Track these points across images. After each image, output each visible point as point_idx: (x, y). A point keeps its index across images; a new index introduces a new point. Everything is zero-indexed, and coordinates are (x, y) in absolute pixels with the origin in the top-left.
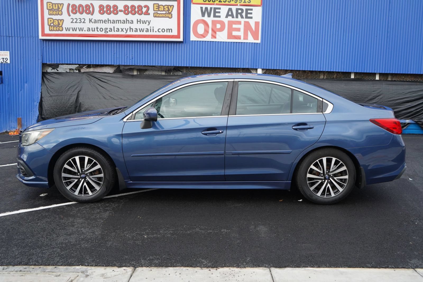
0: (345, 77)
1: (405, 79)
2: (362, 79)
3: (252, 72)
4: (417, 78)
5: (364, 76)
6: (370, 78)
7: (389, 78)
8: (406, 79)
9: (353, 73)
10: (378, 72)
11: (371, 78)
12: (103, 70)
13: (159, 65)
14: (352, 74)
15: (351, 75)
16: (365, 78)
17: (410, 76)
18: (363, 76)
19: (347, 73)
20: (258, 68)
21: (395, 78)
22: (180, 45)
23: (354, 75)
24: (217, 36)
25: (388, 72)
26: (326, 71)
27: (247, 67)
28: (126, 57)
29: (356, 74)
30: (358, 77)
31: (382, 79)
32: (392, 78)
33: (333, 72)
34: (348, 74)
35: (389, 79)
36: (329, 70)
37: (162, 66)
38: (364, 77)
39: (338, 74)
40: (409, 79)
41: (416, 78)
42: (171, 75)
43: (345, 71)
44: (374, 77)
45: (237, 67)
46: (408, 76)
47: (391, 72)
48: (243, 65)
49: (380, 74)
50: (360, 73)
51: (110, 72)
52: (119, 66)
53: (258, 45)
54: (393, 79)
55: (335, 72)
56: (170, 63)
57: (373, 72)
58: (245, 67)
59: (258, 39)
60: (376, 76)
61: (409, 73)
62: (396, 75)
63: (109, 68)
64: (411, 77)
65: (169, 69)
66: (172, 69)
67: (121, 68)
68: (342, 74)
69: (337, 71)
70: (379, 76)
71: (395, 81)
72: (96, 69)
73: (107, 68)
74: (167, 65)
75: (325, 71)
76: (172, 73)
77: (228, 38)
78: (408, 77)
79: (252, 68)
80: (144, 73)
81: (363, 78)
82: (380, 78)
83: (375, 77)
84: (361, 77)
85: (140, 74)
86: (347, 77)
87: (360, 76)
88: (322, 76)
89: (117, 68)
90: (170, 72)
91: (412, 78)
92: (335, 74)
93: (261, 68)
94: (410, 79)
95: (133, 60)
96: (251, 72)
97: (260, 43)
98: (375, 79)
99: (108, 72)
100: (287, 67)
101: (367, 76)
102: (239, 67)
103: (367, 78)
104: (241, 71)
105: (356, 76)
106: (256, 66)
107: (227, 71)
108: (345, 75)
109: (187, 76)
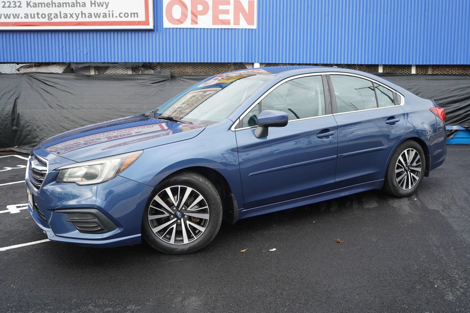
0: (370, 71)
1: (450, 72)
2: (394, 74)
3: (248, 67)
4: (467, 70)
5: (396, 69)
6: (404, 72)
7: (429, 71)
8: (452, 71)
9: (381, 65)
10: (414, 64)
11: (406, 72)
12: (50, 70)
13: (123, 61)
14: (379, 67)
15: (378, 69)
16: (398, 72)
17: (457, 67)
18: (394, 70)
19: (372, 67)
20: (255, 63)
21: (437, 72)
22: (151, 34)
23: (383, 68)
25: (428, 64)
26: (345, 64)
27: (240, 61)
28: (78, 52)
29: (385, 66)
30: (388, 71)
31: (420, 73)
32: (433, 72)
33: (354, 65)
34: (374, 67)
35: (429, 72)
36: (349, 63)
37: (126, 63)
38: (396, 71)
39: (360, 67)
40: (455, 71)
41: (464, 71)
42: (140, 74)
43: (370, 63)
44: (409, 70)
45: (226, 62)
46: (454, 67)
47: (431, 64)
48: (235, 59)
49: (417, 66)
50: (390, 65)
51: (59, 72)
52: (69, 64)
53: (254, 31)
54: (435, 72)
55: (357, 66)
56: (137, 58)
57: (407, 64)
58: (236, 61)
60: (411, 69)
61: (455, 64)
62: (439, 67)
63: (57, 66)
64: (457, 69)
65: (136, 66)
66: (140, 66)
67: (73, 66)
68: (367, 67)
69: (359, 63)
70: (416, 69)
71: (437, 75)
72: (40, 69)
73: (55, 67)
74: (134, 61)
75: (343, 64)
76: (140, 72)
78: (454, 69)
79: (247, 62)
80: (104, 72)
81: (394, 72)
82: (418, 72)
83: (411, 71)
84: (392, 71)
85: (98, 74)
86: (373, 71)
87: (390, 70)
89: (67, 67)
90: (139, 70)
91: (459, 70)
92: (357, 67)
93: (258, 62)
94: (457, 72)
95: (89, 55)
96: (246, 67)
97: (255, 30)
98: (411, 72)
99: (56, 72)
100: (293, 59)
101: (400, 69)
102: (230, 62)
103: (400, 72)
104: (232, 67)
105: (385, 69)
106: (252, 59)
107: (214, 67)
108: (371, 69)
109: (161, 75)
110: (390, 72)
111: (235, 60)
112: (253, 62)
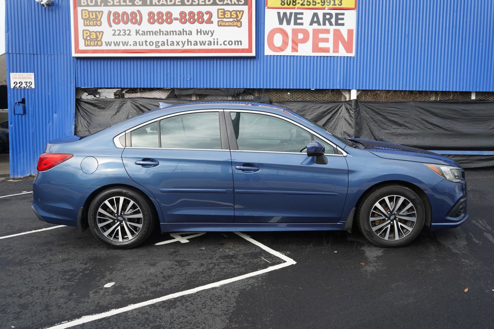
0: (463, 98)
2: (486, 100)
3: (344, 94)
5: (488, 96)
9: (474, 92)
12: (153, 95)
13: (225, 87)
14: (472, 94)
15: (471, 96)
16: (490, 98)
18: (486, 97)
20: (352, 89)
22: (252, 61)
23: (476, 95)
24: (299, 49)
27: (338, 88)
28: (182, 78)
29: (477, 93)
30: (481, 98)
33: (449, 92)
34: (467, 94)
36: (444, 90)
37: (228, 88)
38: (488, 98)
39: (455, 94)
42: (241, 100)
43: (464, 91)
45: (325, 88)
48: (333, 85)
50: (483, 92)
51: (162, 98)
52: (173, 90)
53: (352, 59)
55: (451, 92)
56: (239, 84)
58: (335, 88)
59: (351, 52)
63: (160, 92)
65: (238, 93)
66: (241, 92)
67: (176, 93)
68: (461, 94)
69: (454, 90)
72: (143, 94)
73: (158, 92)
74: (235, 87)
75: (438, 91)
76: (241, 98)
77: (313, 51)
79: (345, 88)
80: (205, 97)
81: (486, 98)
84: (484, 98)
85: (199, 99)
86: (466, 98)
87: (483, 97)
88: (434, 97)
89: (171, 93)
90: (239, 96)
92: (451, 94)
93: (355, 89)
95: (192, 81)
97: (354, 57)
99: (159, 98)
100: (389, 86)
101: (492, 96)
102: (328, 88)
103: (492, 98)
105: (478, 96)
106: (349, 86)
108: (464, 96)
109: (261, 100)
110: (483, 98)
111: (333, 87)
112: (350, 89)
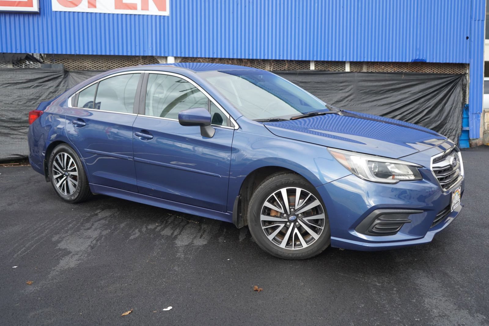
0: (301, 68)
1: (385, 70)
2: (327, 71)
3: (160, 61)
4: (402, 68)
5: (329, 66)
6: (337, 70)
7: (364, 68)
8: (387, 69)
9: (312, 61)
10: (348, 60)
11: (339, 69)
14: (310, 63)
15: (310, 66)
16: (331, 69)
17: (392, 65)
18: (327, 67)
19: (303, 63)
20: (169, 56)
21: (372, 69)
22: (36, 18)
23: (315, 65)
24: (98, 4)
25: (362, 60)
26: (273, 60)
27: (150, 54)
29: (317, 63)
30: (321, 68)
31: (354, 70)
32: (368, 69)
33: (283, 61)
34: (306, 64)
35: (364, 70)
36: (278, 58)
37: (3, 53)
38: (329, 68)
39: (290, 63)
40: (391, 69)
41: (400, 68)
42: (24, 69)
43: (300, 59)
44: (343, 67)
45: (133, 54)
46: (389, 65)
47: (366, 60)
48: (144, 51)
49: (352, 63)
50: (323, 61)
53: (166, 19)
54: (370, 70)
55: (286, 61)
56: (18, 47)
57: (341, 60)
58: (146, 54)
59: (165, 10)
60: (345, 66)
61: (390, 61)
62: (374, 64)
64: (393, 67)
65: (18, 59)
66: (23, 58)
68: (297, 64)
69: (289, 59)
70: (350, 66)
71: (372, 73)
74: (14, 52)
75: (271, 60)
76: (24, 65)
77: (116, 8)
78: (389, 66)
79: (158, 55)
81: (327, 69)
82: (352, 69)
83: (345, 68)
84: (325, 68)
86: (304, 68)
87: (323, 67)
88: (268, 66)
90: (21, 63)
91: (394, 67)
92: (287, 63)
93: (172, 56)
94: (393, 70)
96: (158, 62)
97: (168, 17)
98: (345, 70)
100: (213, 53)
101: (333, 66)
102: (138, 54)
103: (333, 69)
104: (141, 61)
105: (317, 66)
106: (164, 52)
107: (119, 60)
108: (302, 66)
109: (51, 69)
110: (323, 69)
111: (144, 53)
112: (166, 55)
